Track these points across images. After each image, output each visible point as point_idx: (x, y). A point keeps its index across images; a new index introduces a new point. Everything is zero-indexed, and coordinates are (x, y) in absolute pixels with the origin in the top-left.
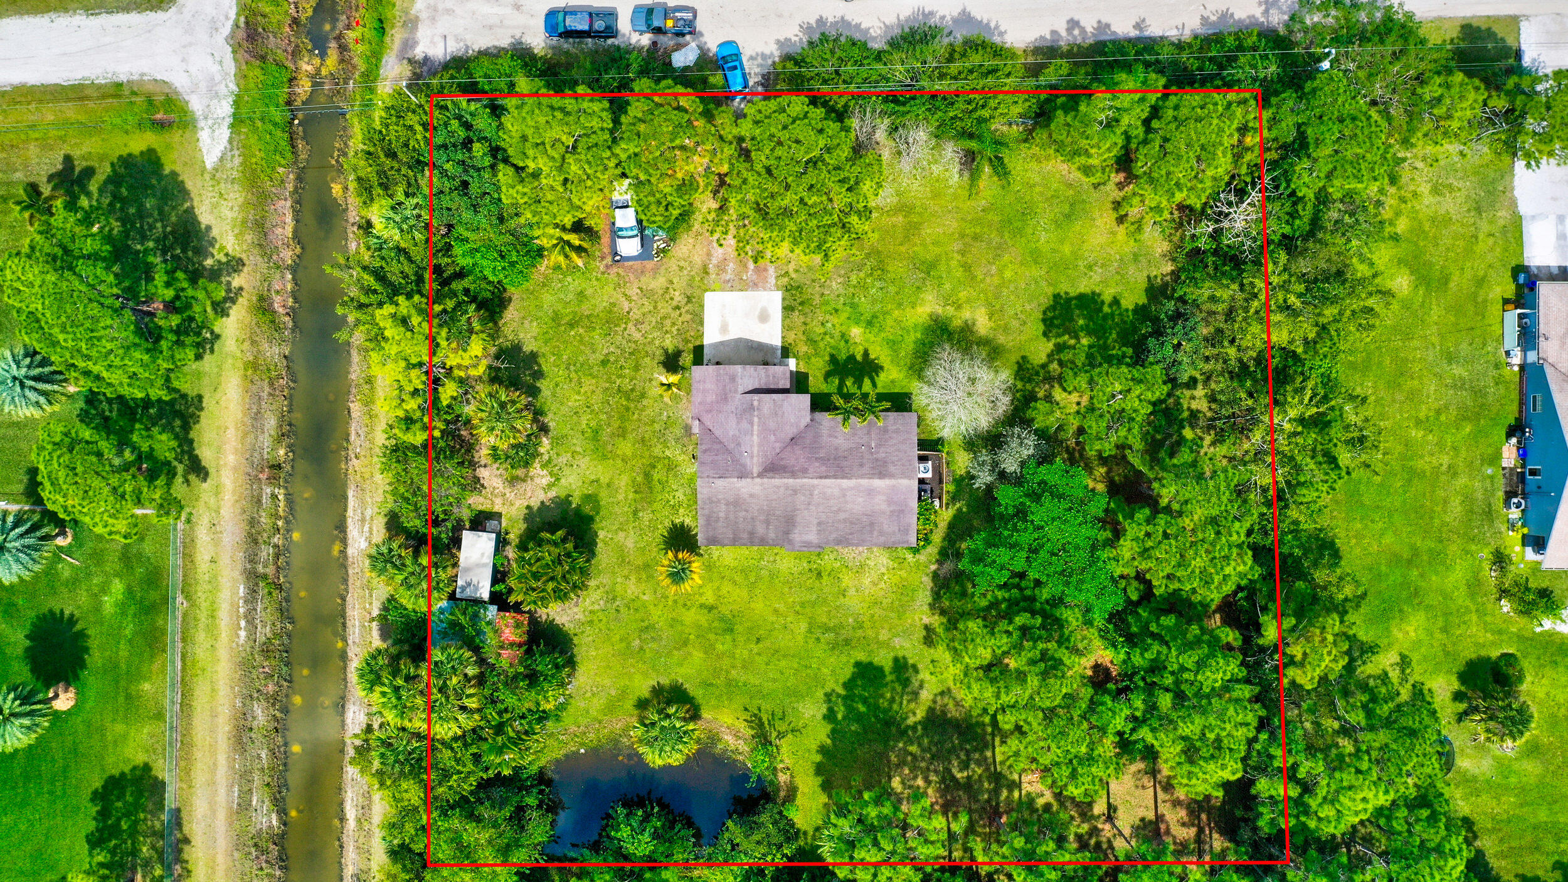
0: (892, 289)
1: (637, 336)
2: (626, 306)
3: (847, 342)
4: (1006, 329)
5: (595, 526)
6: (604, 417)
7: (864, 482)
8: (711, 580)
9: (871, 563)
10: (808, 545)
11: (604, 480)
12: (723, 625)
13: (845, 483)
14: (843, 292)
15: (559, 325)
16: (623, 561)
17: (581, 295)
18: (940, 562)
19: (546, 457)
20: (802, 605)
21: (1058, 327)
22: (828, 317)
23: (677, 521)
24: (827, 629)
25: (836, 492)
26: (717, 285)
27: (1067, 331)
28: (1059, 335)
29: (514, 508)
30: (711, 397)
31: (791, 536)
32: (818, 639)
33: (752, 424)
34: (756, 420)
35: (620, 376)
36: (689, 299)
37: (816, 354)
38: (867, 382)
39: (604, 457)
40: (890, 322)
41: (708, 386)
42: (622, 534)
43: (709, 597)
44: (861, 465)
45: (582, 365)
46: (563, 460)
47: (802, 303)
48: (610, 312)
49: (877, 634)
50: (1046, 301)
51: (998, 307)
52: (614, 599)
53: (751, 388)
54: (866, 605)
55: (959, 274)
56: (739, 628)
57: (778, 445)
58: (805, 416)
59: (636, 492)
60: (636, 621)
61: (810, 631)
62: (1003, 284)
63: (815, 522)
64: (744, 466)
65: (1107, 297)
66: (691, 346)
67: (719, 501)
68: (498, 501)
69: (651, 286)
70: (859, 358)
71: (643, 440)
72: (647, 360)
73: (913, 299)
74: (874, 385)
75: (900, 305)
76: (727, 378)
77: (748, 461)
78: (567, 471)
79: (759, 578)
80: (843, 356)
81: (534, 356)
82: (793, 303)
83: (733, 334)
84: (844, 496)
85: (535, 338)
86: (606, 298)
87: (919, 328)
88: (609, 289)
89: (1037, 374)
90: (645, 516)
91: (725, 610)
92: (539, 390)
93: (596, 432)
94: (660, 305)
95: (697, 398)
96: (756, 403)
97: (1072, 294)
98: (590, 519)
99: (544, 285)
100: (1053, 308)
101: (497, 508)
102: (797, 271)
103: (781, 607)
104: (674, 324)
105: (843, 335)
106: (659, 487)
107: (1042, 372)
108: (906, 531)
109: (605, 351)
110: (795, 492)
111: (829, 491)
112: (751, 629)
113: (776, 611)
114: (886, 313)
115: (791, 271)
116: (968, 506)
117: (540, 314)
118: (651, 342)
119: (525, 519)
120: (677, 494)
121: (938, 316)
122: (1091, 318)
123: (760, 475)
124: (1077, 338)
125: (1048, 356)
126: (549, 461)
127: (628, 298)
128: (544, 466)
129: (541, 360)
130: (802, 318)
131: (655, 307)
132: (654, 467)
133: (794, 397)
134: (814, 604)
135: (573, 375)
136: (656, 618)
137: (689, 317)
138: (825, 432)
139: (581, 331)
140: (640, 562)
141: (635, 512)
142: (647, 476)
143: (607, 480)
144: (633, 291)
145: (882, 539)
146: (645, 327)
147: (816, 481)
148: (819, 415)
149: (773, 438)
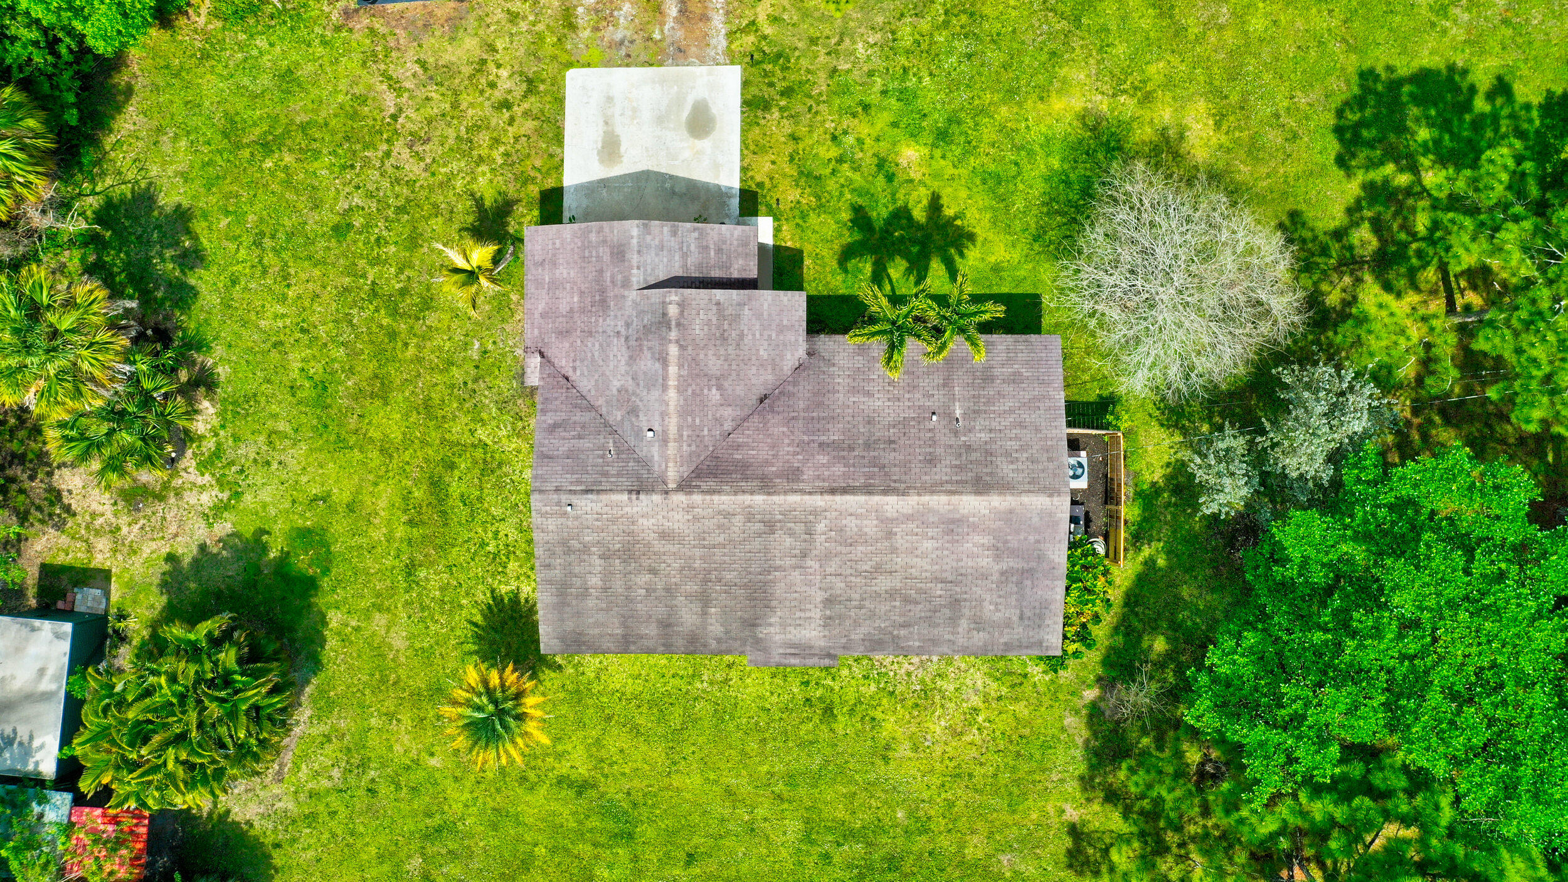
0: (995, 57)
1: (413, 169)
2: (390, 102)
3: (890, 178)
4: (1254, 150)
5: (321, 601)
6: (340, 353)
7: (939, 502)
8: (581, 724)
9: (949, 687)
10: (802, 650)
11: (341, 495)
12: (611, 825)
13: (892, 504)
14: (879, 63)
15: (238, 146)
16: (383, 680)
17: (287, 78)
18: (1106, 683)
19: (210, 444)
20: (791, 779)
21: (1371, 145)
22: (847, 122)
23: (504, 589)
24: (850, 834)
25: (871, 527)
26: (595, 53)
27: (1393, 154)
28: (1372, 164)
29: (138, 561)
30: (568, 300)
31: (762, 632)
32: (827, 857)
33: (664, 360)
34: (673, 350)
35: (375, 262)
36: (531, 85)
37: (821, 207)
38: (937, 267)
39: (341, 444)
40: (988, 133)
41: (562, 272)
42: (380, 620)
43: (578, 764)
44: (931, 461)
45: (290, 235)
46: (247, 452)
47: (787, 92)
48: (354, 116)
49: (962, 845)
50: (1343, 88)
51: (1234, 98)
52: (364, 765)
53: (662, 276)
54: (936, 781)
55: (1146, 23)
56: (644, 831)
57: (728, 412)
58: (797, 345)
59: (411, 523)
60: (414, 814)
61: (808, 838)
62: (1247, 46)
63: (820, 596)
64: (644, 463)
65: (1482, 77)
66: (534, 190)
67: (586, 549)
68: (103, 544)
69: (446, 58)
70: (919, 214)
71: (427, 405)
72: (437, 223)
73: (1041, 79)
74: (953, 273)
75: (1012, 92)
76: (605, 253)
77: (655, 451)
78: (257, 477)
79: (691, 720)
80: (880, 213)
81: (182, 217)
82: (768, 92)
83: (632, 161)
84: (890, 535)
85: (185, 177)
86: (343, 85)
87: (1057, 146)
88: (351, 64)
89: (1325, 251)
90: (433, 579)
91: (613, 790)
92: (193, 292)
93: (322, 387)
94: (465, 100)
95: (539, 302)
96: (673, 311)
97: (1403, 71)
98: (310, 585)
99: (206, 56)
100: (1360, 102)
101: (100, 559)
102: (775, 20)
103: (744, 787)
104: (496, 141)
105: (881, 164)
106: (463, 512)
107: (1335, 248)
108: (1036, 618)
109: (342, 205)
110: (770, 526)
111: (851, 523)
112: (672, 833)
113: (729, 792)
114: (982, 111)
115: (762, 19)
116: (1169, 552)
117: (196, 121)
118: (446, 183)
119: (164, 585)
120: (504, 528)
121: (1099, 119)
122: (1445, 125)
123: (684, 486)
124: (1414, 168)
125: (1349, 211)
126: (217, 454)
127: (395, 85)
128: (204, 466)
129: (199, 226)
130: (788, 127)
131: (455, 105)
132: (452, 466)
133: (766, 297)
134: (815, 779)
135: (270, 258)
136: (458, 808)
137: (530, 125)
138: (842, 381)
139: (288, 159)
140: (420, 682)
141: (410, 569)
142: (436, 485)
143: (346, 497)
144: (406, 70)
145: (979, 638)
146: (431, 150)
147: (819, 501)
148: (827, 343)
149: (715, 395)
